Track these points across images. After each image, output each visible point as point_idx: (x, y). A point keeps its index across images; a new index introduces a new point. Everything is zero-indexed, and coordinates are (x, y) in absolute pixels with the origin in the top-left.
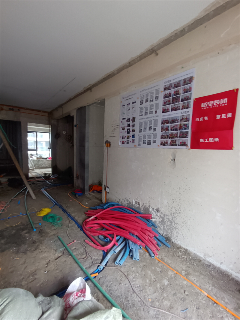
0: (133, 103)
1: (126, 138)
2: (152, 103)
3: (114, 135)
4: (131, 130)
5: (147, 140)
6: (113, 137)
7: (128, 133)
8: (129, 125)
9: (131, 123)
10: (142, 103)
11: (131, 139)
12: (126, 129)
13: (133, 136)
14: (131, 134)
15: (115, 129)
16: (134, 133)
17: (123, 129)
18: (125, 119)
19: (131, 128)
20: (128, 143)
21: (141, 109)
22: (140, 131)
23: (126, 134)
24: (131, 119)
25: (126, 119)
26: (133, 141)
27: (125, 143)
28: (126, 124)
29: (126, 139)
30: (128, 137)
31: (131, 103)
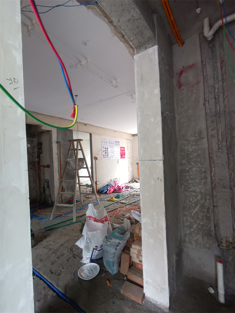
2: (112, 145)
3: (99, 154)
5: (112, 156)
7: (106, 153)
8: (106, 150)
10: (109, 143)
11: (107, 156)
12: (105, 151)
14: (107, 154)
15: (99, 151)
17: (103, 152)
18: (104, 147)
19: (107, 152)
20: (106, 158)
21: (109, 145)
22: (110, 153)
23: (105, 154)
24: (106, 148)
26: (108, 157)
28: (105, 150)
29: (105, 156)
30: (106, 155)
31: (106, 142)
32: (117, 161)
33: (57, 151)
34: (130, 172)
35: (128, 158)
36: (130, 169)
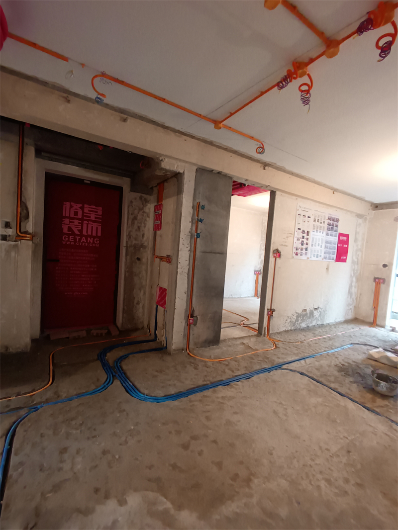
0: (308, 217)
1: (300, 250)
2: (321, 225)
4: (305, 242)
5: (316, 254)
6: (285, 245)
7: (302, 245)
8: (303, 237)
9: (305, 235)
10: (315, 221)
11: (304, 251)
12: (301, 240)
13: (306, 249)
14: (305, 246)
16: (307, 246)
17: (297, 240)
18: (300, 229)
20: (301, 255)
21: (314, 225)
22: (312, 245)
23: (300, 246)
24: (306, 232)
25: (301, 231)
26: (306, 254)
27: (299, 255)
28: (301, 235)
30: (302, 249)
31: (307, 217)
32: (326, 267)
33: (191, 224)
34: (354, 296)
35: (353, 262)
36: (354, 290)
